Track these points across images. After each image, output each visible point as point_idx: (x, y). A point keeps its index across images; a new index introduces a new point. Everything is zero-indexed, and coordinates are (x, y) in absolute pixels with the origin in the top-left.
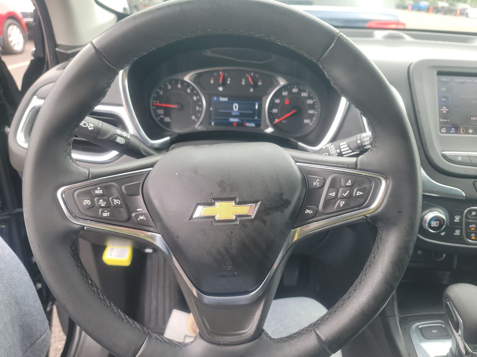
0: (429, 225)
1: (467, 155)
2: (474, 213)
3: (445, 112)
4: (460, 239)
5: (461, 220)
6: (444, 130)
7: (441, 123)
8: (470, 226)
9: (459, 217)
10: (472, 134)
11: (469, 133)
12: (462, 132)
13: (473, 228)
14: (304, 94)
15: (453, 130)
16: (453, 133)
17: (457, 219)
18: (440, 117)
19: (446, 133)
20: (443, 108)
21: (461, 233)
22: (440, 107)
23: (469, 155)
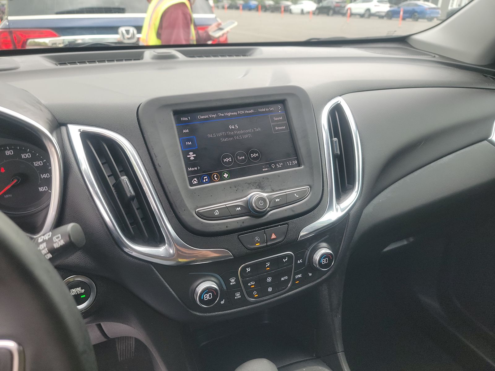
0: (202, 301)
1: (225, 206)
2: (248, 270)
3: (192, 158)
4: (243, 302)
5: (237, 281)
6: (195, 181)
7: (189, 173)
8: (249, 284)
9: (234, 279)
10: (229, 178)
11: (224, 179)
12: (216, 179)
13: (253, 285)
14: (27, 156)
15: (206, 179)
16: (206, 183)
17: (233, 281)
18: (187, 166)
19: (199, 184)
20: (189, 155)
21: (242, 294)
22: (186, 154)
23: (227, 206)
